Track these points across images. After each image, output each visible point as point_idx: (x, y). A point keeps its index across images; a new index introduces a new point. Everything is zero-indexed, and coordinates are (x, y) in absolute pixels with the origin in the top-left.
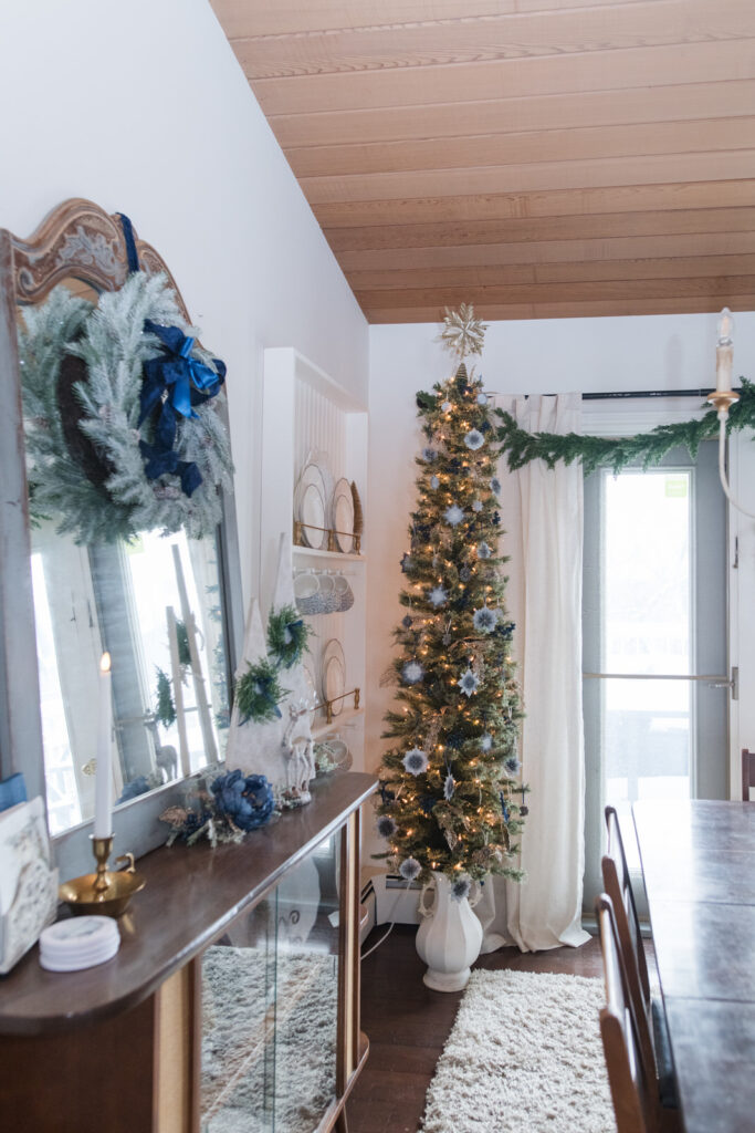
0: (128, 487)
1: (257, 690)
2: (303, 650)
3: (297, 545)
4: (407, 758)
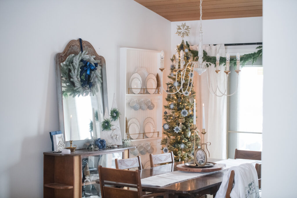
0: (77, 89)
1: (106, 124)
2: (118, 118)
3: (129, 94)
4: (164, 149)
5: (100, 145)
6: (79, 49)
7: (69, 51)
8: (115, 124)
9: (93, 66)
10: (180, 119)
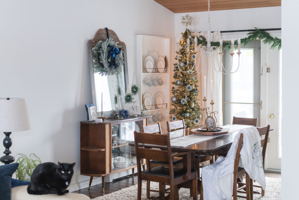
0: (106, 69)
1: (128, 98)
2: (138, 92)
3: (144, 73)
4: (172, 118)
5: (124, 114)
6: (105, 37)
7: (98, 38)
8: (136, 98)
9: (118, 50)
10: (186, 92)
